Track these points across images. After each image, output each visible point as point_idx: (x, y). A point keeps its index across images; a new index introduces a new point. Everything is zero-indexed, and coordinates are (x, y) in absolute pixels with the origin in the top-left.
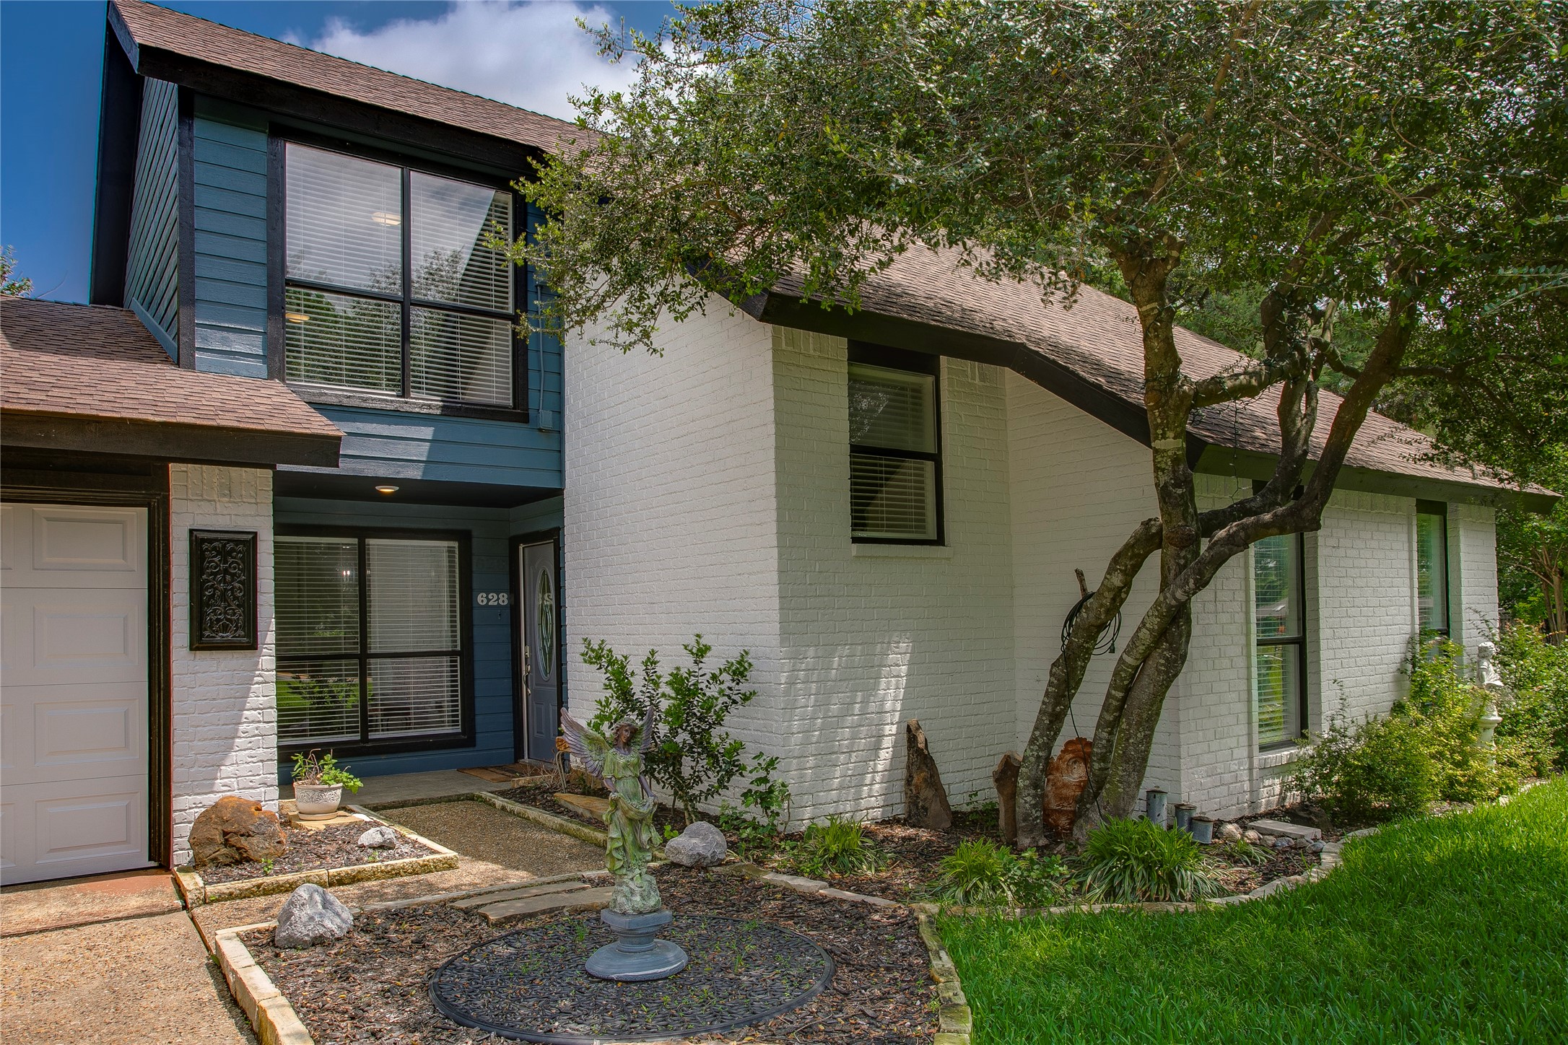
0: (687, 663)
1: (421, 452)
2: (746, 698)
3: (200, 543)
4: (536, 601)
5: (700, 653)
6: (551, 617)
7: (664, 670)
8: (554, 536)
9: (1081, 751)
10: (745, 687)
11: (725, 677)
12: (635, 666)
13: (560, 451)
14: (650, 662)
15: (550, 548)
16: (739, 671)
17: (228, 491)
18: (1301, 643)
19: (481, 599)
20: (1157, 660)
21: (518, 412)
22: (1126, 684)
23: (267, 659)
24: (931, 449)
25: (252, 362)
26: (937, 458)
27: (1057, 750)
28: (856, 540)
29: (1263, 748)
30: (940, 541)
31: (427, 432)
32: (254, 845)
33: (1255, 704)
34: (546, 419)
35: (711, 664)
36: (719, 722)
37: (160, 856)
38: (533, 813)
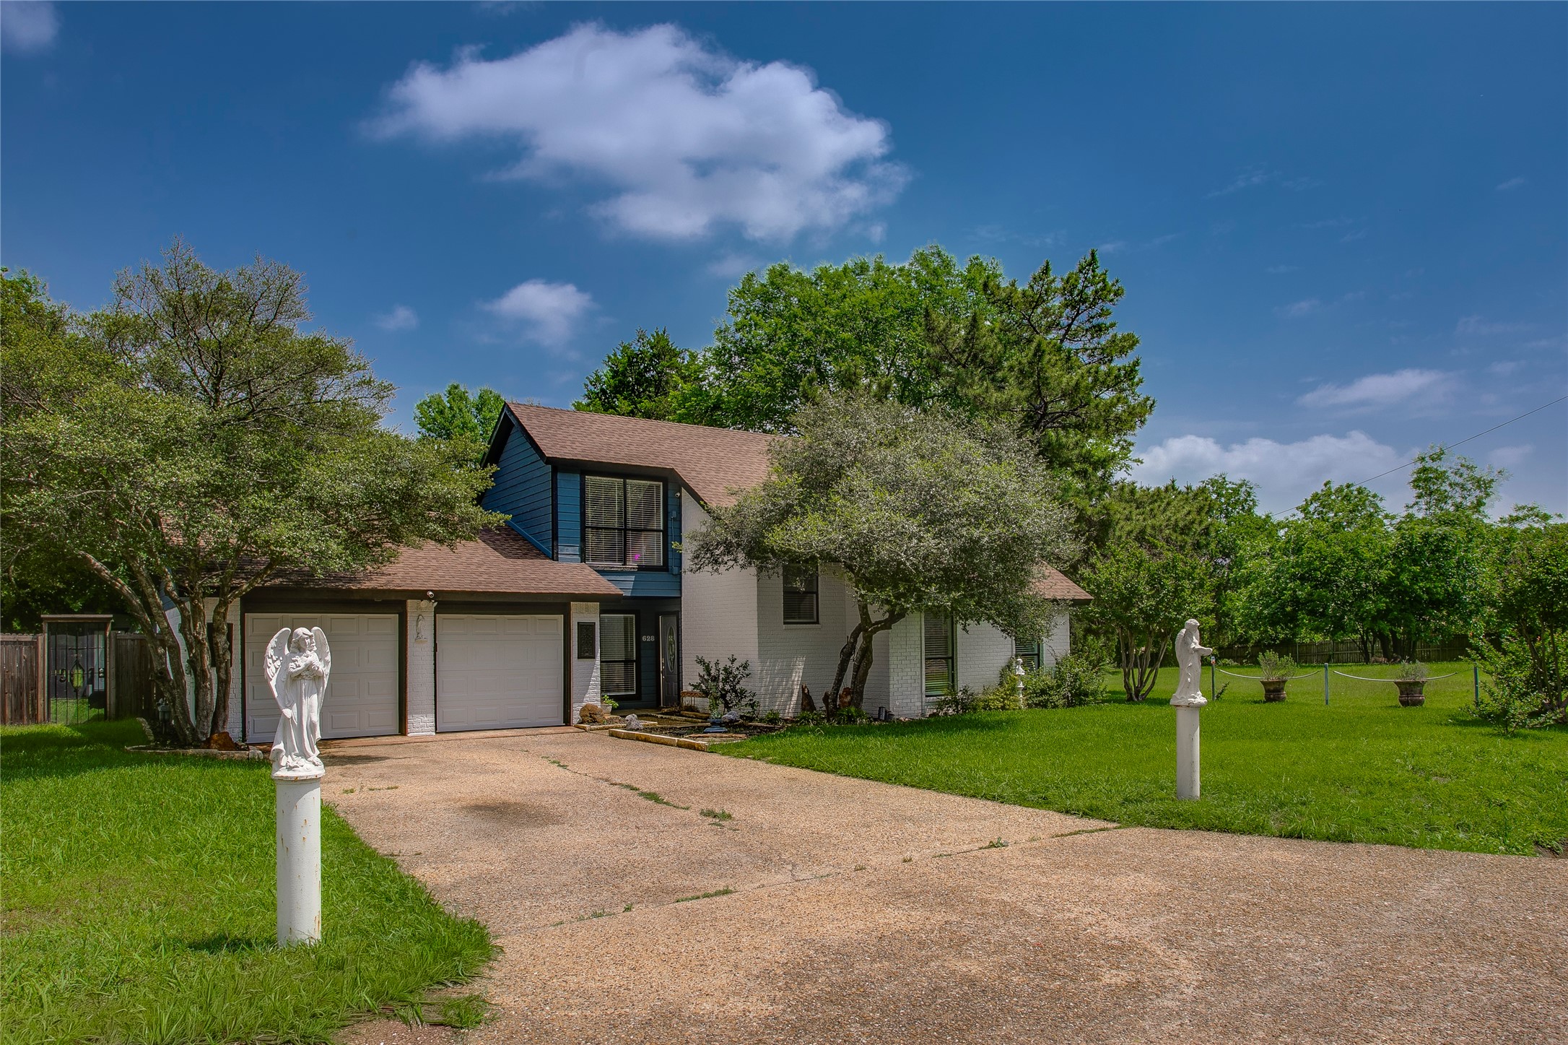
0: (729, 664)
1: (630, 585)
2: (747, 675)
3: (581, 626)
4: (666, 639)
5: (733, 661)
6: (675, 646)
7: (721, 667)
8: (678, 614)
9: (847, 691)
10: (747, 672)
11: (741, 668)
12: (712, 665)
13: (681, 582)
14: (717, 664)
15: (674, 619)
16: (745, 667)
17: (587, 609)
18: (952, 658)
19: (644, 638)
20: (864, 664)
21: (665, 568)
22: (857, 669)
23: (598, 662)
24: (815, 590)
25: (575, 557)
26: (817, 593)
27: (841, 692)
28: (785, 623)
29: (927, 696)
30: (817, 622)
31: (633, 578)
32: (597, 717)
33: (924, 680)
34: (676, 570)
35: (736, 664)
36: (738, 682)
37: (567, 721)
38: (674, 717)
